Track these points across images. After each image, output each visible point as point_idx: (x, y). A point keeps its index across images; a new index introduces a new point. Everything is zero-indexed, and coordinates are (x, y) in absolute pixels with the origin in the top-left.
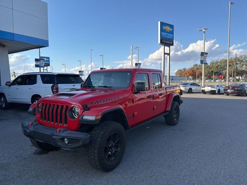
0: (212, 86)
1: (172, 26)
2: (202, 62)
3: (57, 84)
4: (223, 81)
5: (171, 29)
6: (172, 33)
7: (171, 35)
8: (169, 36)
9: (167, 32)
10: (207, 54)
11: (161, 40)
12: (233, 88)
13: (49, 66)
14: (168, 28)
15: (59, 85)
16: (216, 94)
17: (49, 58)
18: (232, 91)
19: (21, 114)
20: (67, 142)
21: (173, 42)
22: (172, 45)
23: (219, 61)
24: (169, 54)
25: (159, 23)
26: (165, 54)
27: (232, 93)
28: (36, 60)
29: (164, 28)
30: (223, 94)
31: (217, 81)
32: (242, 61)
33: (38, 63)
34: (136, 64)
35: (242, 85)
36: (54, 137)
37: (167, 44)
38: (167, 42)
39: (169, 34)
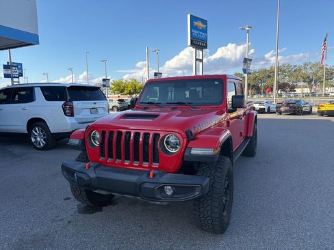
0: (260, 103)
1: (205, 22)
2: (245, 71)
3: (71, 100)
4: (262, 96)
5: (204, 26)
6: (205, 31)
7: (204, 34)
8: (201, 35)
9: (198, 30)
10: (250, 60)
11: (191, 40)
12: (288, 104)
13: (22, 76)
14: (200, 25)
15: (74, 102)
16: (265, 113)
17: (21, 64)
18: (286, 108)
19: (11, 150)
20: (169, 193)
21: (206, 44)
22: (206, 47)
23: (257, 71)
24: (201, 61)
25: (189, 16)
26: (196, 60)
27: (286, 111)
28: (6, 67)
29: (195, 23)
30: (275, 113)
31: (255, 96)
32: (284, 71)
33: (9, 72)
34: (156, 74)
35: (298, 101)
36: (146, 185)
37: (199, 45)
38: (199, 43)
39: (201, 33)
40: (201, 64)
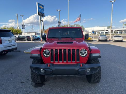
1: (43, 6)
2: (59, 26)
7: (43, 11)
9: (41, 9)
11: (38, 13)
21: (44, 15)
24: (43, 21)
25: (37, 3)
26: (41, 20)
29: (40, 6)
34: (22, 25)
37: (41, 15)
38: (42, 14)
39: (42, 10)
40: (42, 22)
